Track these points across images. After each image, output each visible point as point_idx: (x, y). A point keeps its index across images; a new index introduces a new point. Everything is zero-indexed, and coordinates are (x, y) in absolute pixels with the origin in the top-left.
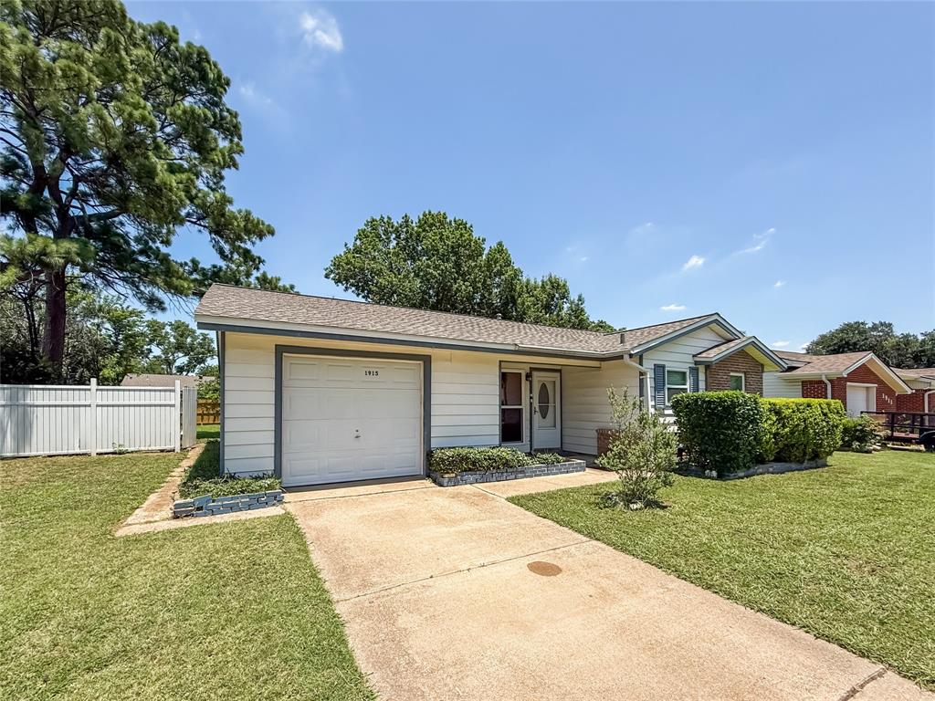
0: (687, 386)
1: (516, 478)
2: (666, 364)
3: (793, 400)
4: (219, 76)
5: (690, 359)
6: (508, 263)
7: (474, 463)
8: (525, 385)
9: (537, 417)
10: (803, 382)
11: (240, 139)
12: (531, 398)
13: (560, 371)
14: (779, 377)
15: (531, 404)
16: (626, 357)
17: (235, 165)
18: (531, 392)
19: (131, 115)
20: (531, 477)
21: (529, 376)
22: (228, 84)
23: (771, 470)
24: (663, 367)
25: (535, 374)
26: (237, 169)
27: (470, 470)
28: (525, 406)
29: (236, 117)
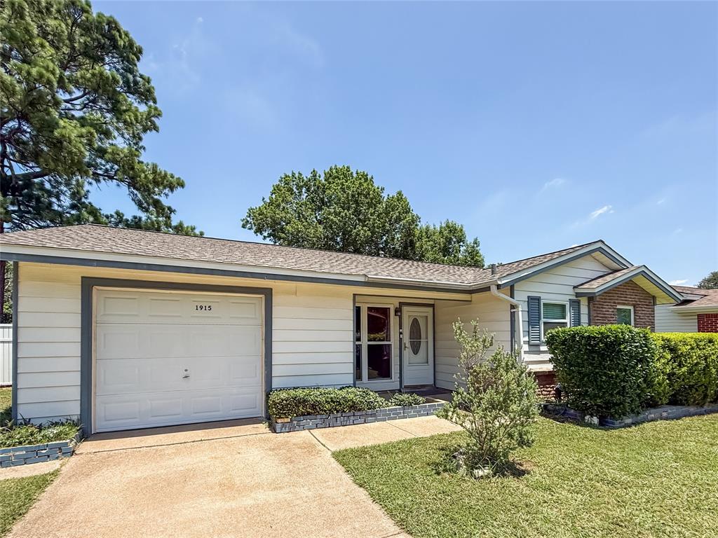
0: (567, 320)
1: (365, 422)
2: (543, 296)
3: (690, 335)
4: (131, 44)
5: (571, 291)
6: (407, 211)
7: (313, 407)
8: (393, 320)
9: (408, 353)
10: (698, 316)
11: (155, 102)
12: (401, 333)
13: (433, 306)
14: (673, 311)
15: (401, 339)
16: (494, 288)
17: (156, 129)
18: (400, 328)
19: (29, 73)
20: (384, 420)
21: (398, 311)
22: (140, 52)
23: (665, 414)
24: (539, 299)
25: (405, 309)
26: (157, 131)
27: (309, 414)
28: (394, 342)
29: (149, 82)
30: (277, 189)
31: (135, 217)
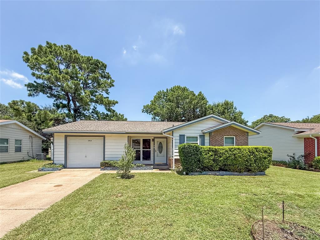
0: (198, 142)
2: (185, 134)
4: (103, 65)
5: (200, 132)
8: (152, 143)
9: (157, 152)
10: (304, 138)
12: (154, 147)
13: (167, 138)
14: (293, 137)
15: (154, 149)
16: (163, 133)
17: (113, 86)
18: (154, 145)
21: (153, 140)
22: (106, 66)
24: (184, 135)
25: (156, 140)
27: (109, 166)
28: (152, 149)
29: (108, 74)
30: (155, 97)
31: (107, 114)
